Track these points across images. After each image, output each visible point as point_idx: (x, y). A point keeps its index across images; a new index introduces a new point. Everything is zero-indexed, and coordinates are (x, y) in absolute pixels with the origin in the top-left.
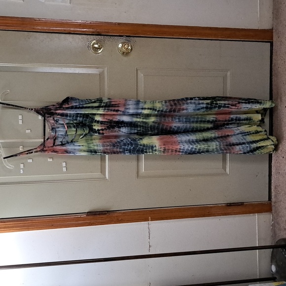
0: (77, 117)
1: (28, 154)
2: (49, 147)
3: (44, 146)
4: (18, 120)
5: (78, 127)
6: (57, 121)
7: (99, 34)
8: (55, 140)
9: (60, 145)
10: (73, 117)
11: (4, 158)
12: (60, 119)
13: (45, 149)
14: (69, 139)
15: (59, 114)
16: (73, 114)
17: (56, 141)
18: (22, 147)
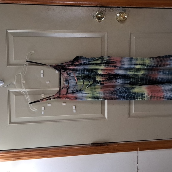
0: (84, 71)
1: (47, 100)
2: (63, 95)
3: (60, 94)
4: (40, 74)
5: (85, 79)
6: (69, 75)
7: (102, 6)
9: (71, 93)
10: (81, 71)
11: (30, 103)
12: (71, 73)
13: (60, 96)
15: (71, 70)
16: (81, 69)
17: (69, 90)
18: (43, 94)
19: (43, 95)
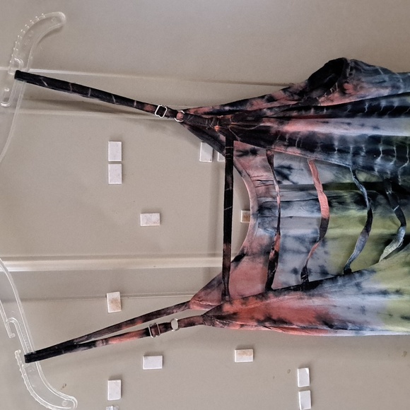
0: (373, 153)
1: (146, 333)
2: (245, 299)
3: (225, 293)
4: (103, 162)
6: (282, 174)
8: (272, 265)
10: (356, 153)
11: (30, 358)
12: (295, 164)
13: (227, 308)
14: (332, 257)
15: (292, 141)
16: (356, 141)
18: (117, 295)
19: (113, 301)
